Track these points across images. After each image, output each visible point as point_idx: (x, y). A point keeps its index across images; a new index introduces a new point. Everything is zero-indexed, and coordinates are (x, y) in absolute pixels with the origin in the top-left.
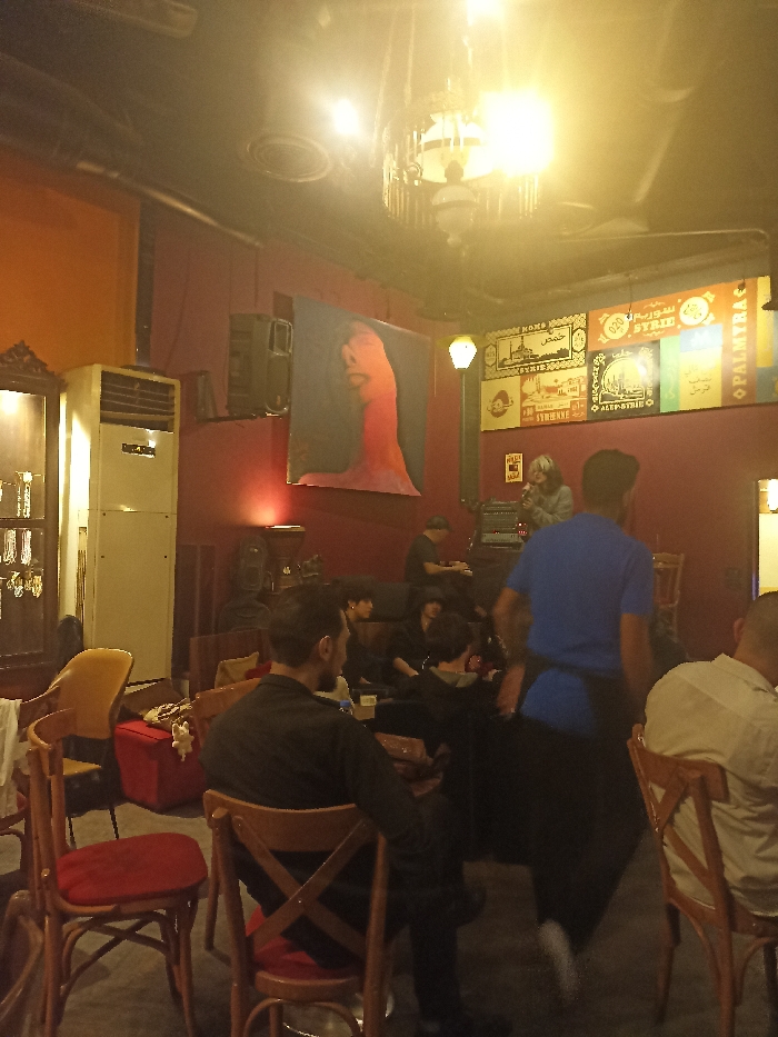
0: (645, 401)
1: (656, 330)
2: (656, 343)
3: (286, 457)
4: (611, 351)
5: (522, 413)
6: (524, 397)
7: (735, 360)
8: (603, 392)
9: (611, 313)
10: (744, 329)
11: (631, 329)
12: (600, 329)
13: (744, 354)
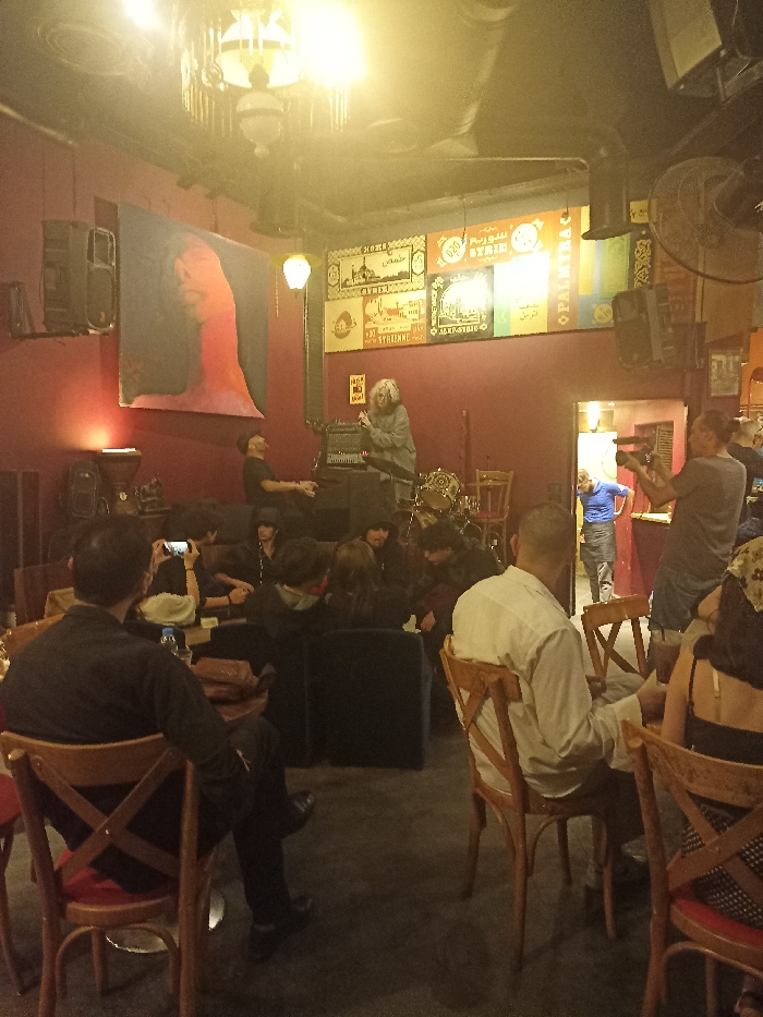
0: (479, 325)
1: (490, 256)
2: (490, 268)
3: (117, 378)
4: (449, 275)
5: (365, 335)
6: (367, 319)
7: (560, 288)
8: (442, 316)
9: (448, 237)
10: (568, 258)
11: (467, 253)
12: (438, 252)
13: (568, 282)
